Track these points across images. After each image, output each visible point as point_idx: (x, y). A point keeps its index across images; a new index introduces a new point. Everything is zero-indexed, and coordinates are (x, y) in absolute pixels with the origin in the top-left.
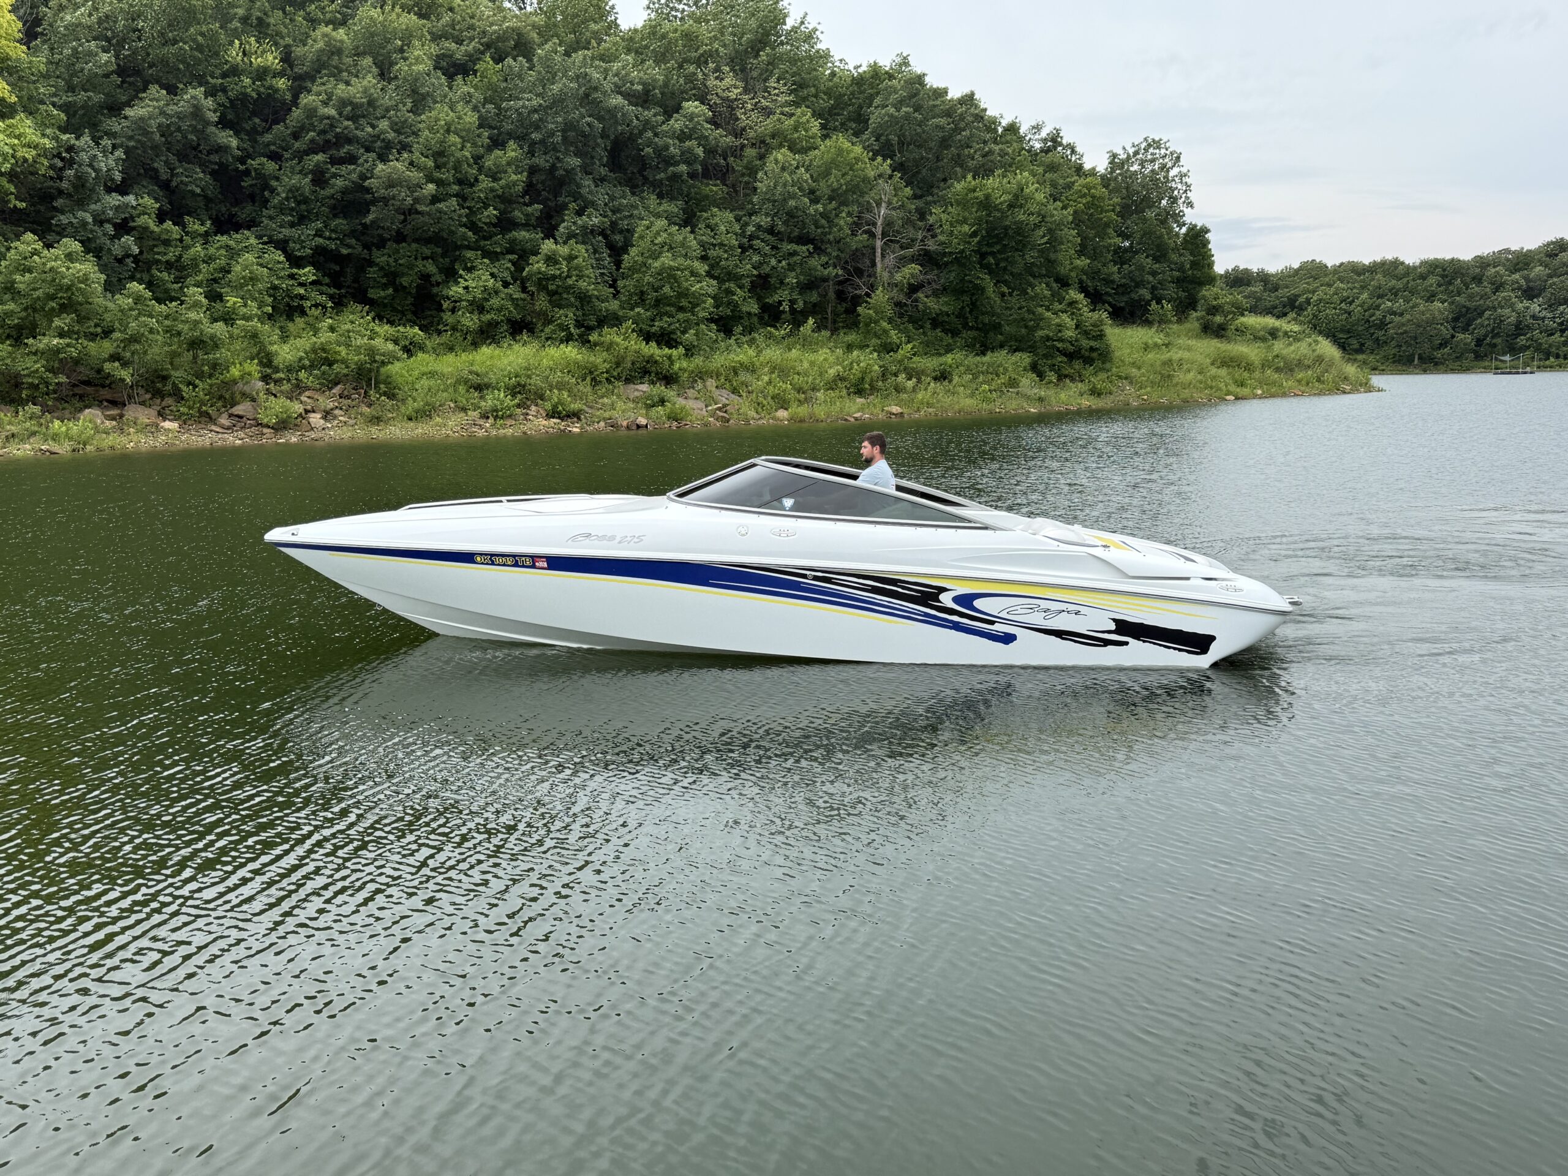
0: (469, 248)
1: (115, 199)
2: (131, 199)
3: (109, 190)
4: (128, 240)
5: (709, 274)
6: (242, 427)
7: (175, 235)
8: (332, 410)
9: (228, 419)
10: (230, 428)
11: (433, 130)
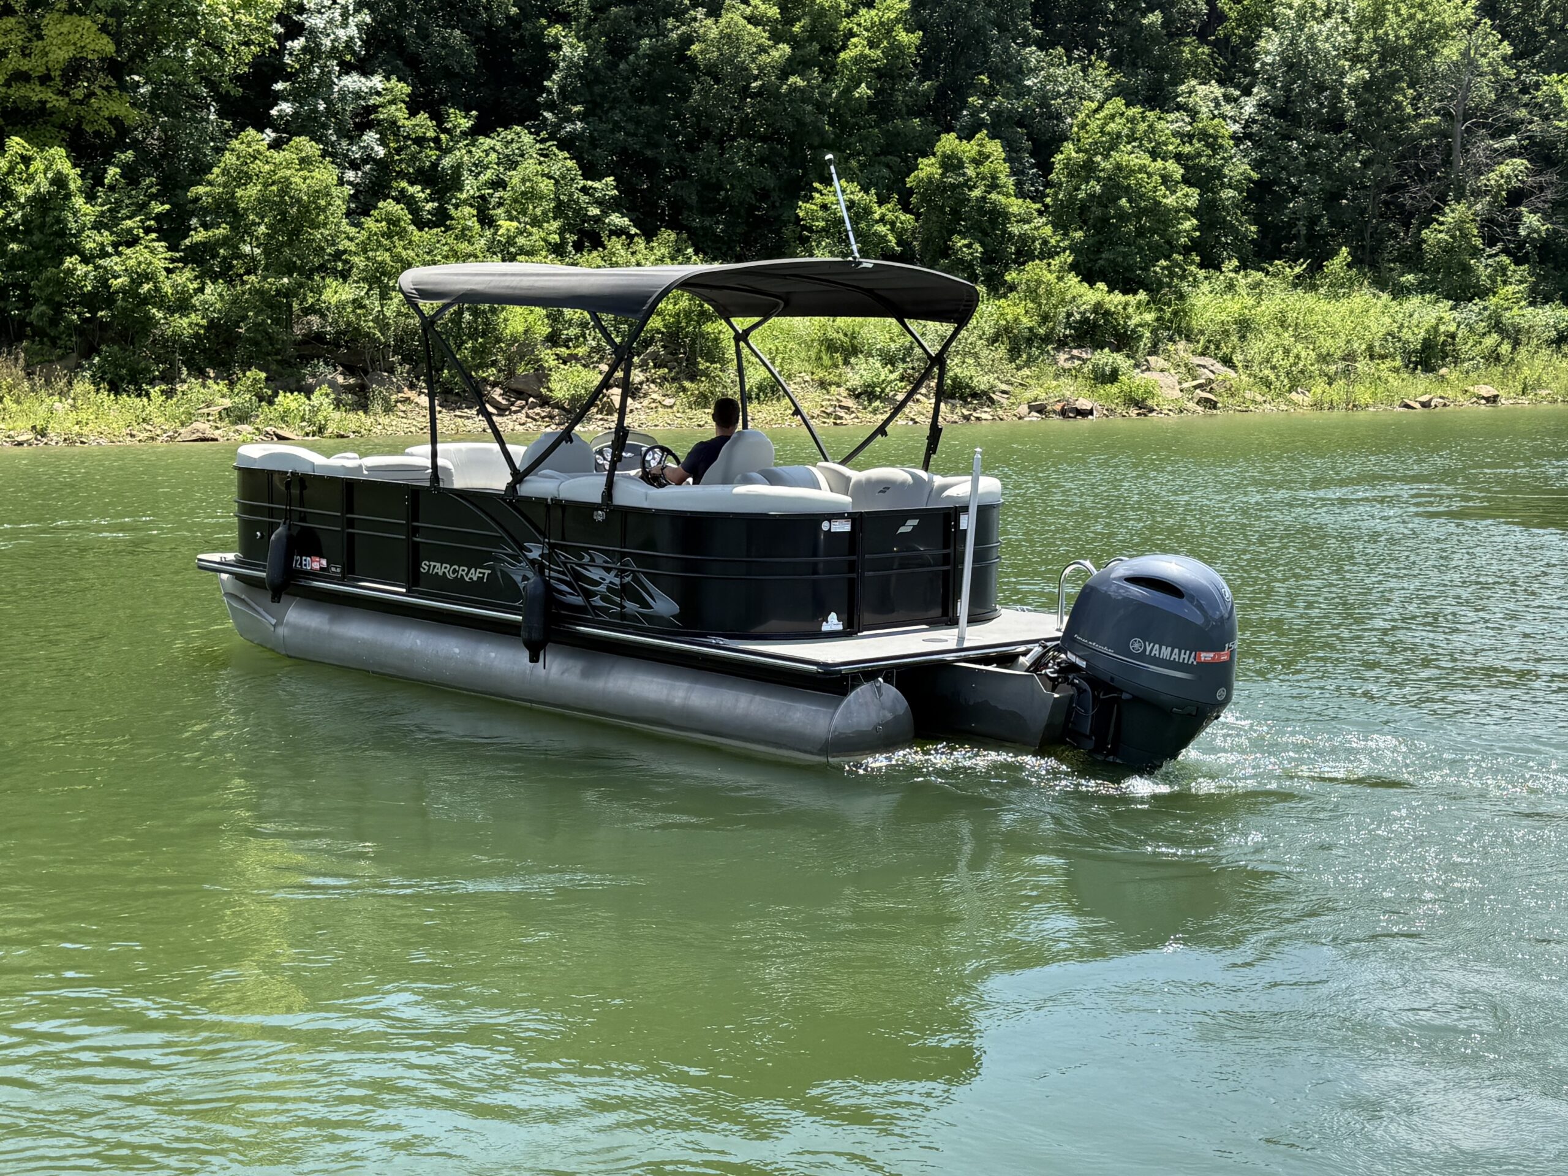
1: (353, 82)
2: (377, 81)
3: (346, 68)
4: (370, 137)
5: (1186, 181)
6: (523, 407)
7: (430, 131)
8: (642, 383)
9: (503, 395)
10: (507, 407)
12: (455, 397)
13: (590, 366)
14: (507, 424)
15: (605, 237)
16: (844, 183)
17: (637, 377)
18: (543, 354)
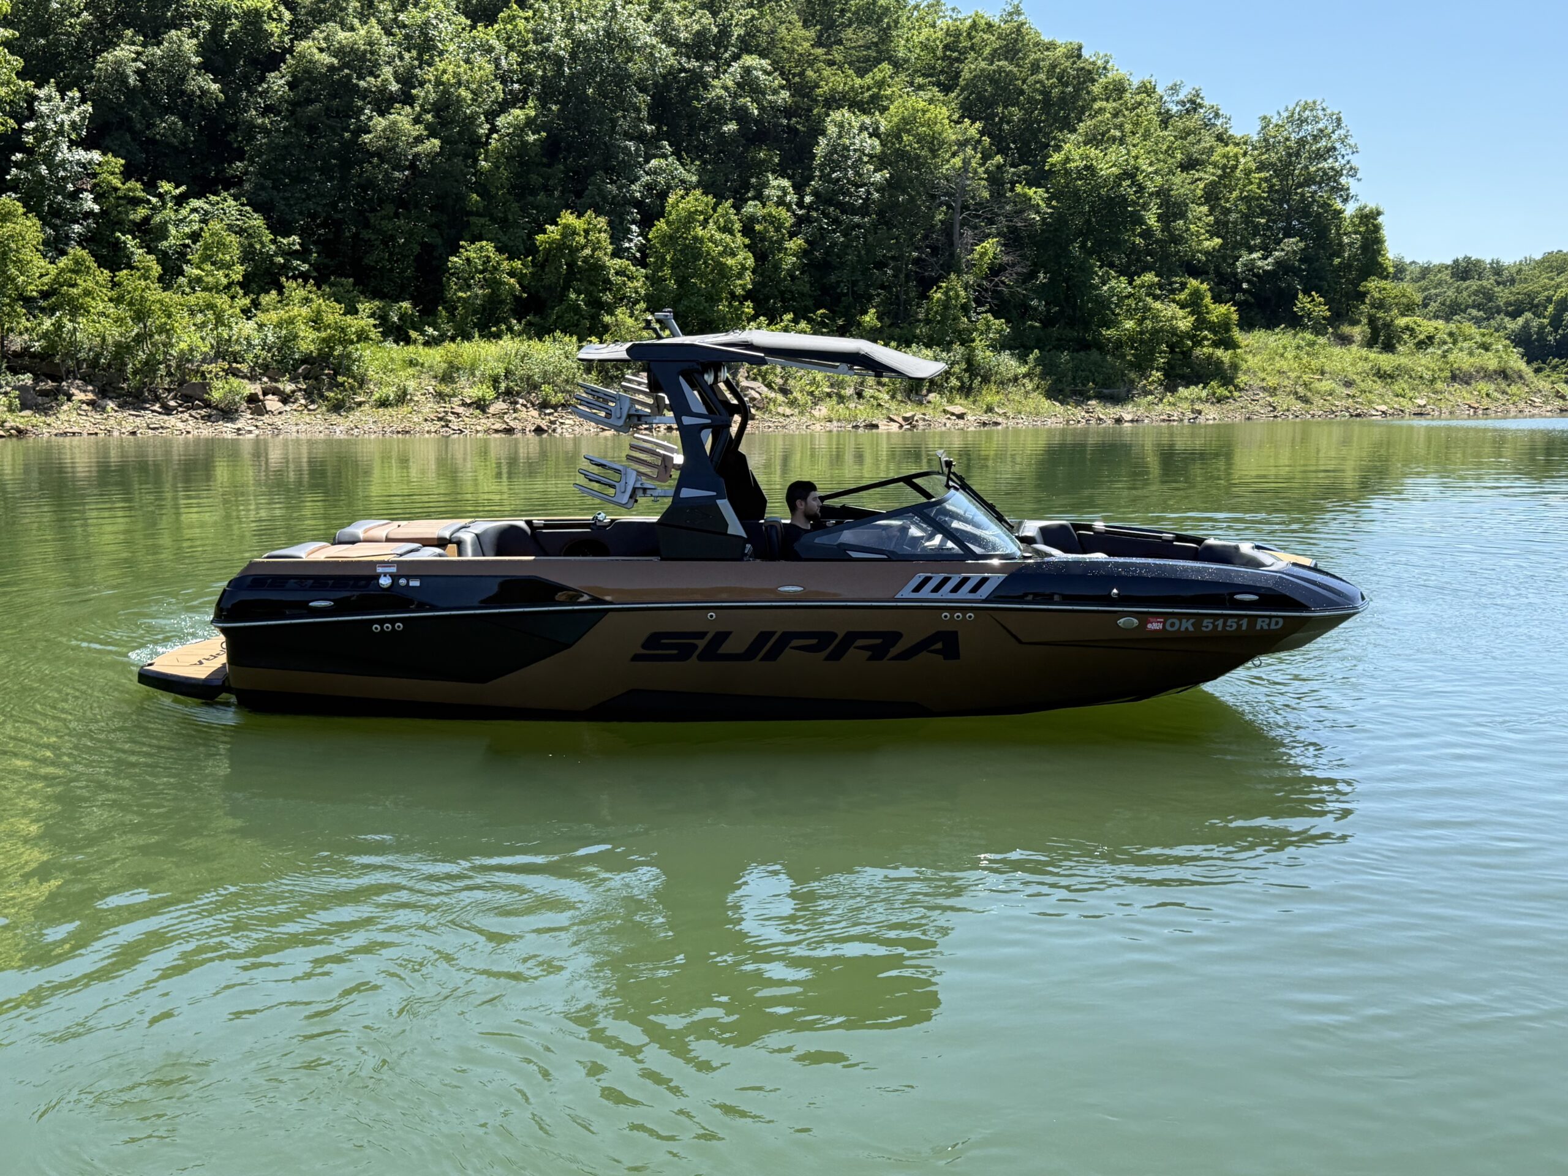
1: (81, 155)
2: (96, 155)
3: (72, 144)
4: (86, 197)
5: (747, 248)
6: (188, 408)
7: (141, 194)
8: (293, 392)
9: (175, 398)
10: (175, 408)
11: (438, 82)
12: (134, 400)
13: (252, 378)
14: (172, 421)
15: (284, 279)
16: (484, 243)
17: (289, 387)
18: (205, 367)
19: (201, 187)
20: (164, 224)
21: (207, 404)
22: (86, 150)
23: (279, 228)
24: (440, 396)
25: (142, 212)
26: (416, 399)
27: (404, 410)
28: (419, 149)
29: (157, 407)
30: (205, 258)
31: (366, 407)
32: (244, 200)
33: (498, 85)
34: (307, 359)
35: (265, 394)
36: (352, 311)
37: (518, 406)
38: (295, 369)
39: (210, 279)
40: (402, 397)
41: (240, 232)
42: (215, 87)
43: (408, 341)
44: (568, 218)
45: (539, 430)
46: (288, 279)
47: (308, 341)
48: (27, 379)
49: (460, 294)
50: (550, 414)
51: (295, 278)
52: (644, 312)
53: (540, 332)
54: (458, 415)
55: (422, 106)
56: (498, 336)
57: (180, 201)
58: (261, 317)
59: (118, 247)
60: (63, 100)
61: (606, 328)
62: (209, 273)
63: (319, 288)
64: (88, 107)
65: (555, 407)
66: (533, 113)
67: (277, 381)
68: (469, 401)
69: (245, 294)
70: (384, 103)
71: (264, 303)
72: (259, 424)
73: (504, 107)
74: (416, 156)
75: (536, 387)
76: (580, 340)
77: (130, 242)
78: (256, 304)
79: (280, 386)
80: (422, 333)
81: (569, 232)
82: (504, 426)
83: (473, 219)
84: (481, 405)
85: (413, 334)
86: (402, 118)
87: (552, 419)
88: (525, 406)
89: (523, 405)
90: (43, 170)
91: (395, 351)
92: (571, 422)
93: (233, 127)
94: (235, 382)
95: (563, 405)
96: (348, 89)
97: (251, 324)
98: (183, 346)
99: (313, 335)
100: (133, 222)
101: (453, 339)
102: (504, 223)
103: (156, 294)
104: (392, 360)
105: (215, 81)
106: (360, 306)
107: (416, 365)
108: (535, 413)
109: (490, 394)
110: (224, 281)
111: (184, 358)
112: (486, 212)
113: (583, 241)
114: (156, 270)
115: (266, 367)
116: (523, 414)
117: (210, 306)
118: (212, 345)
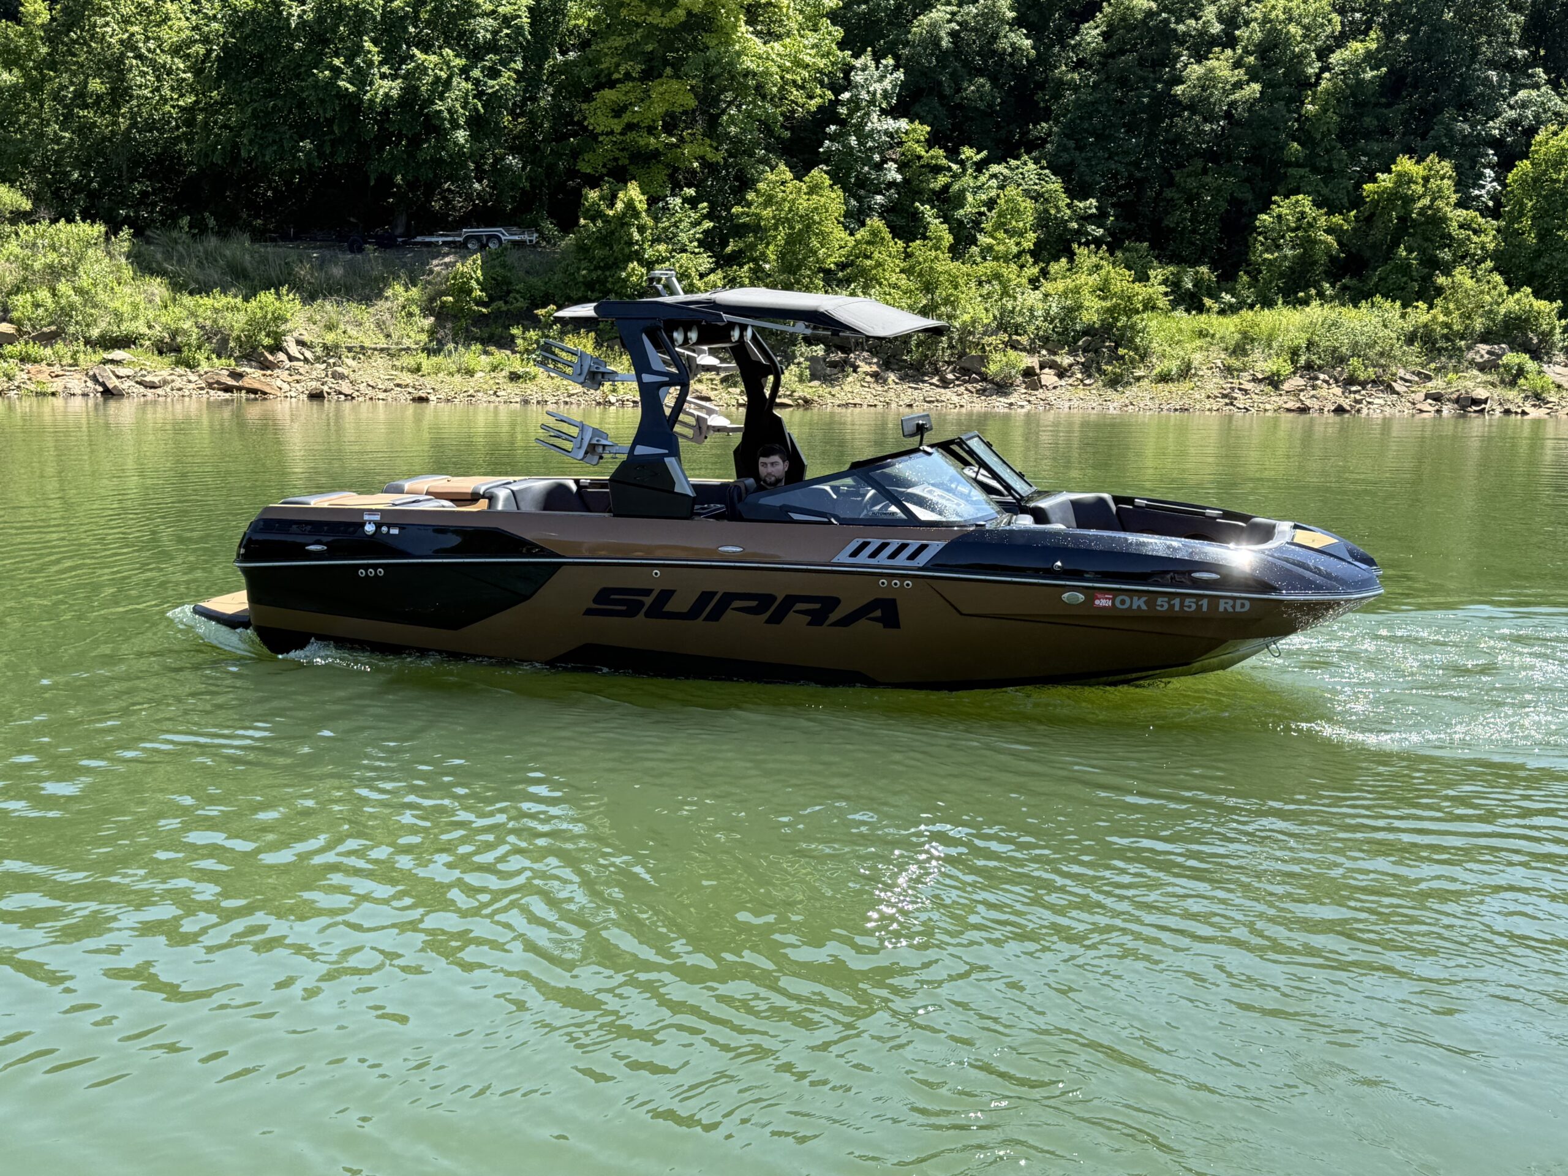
0: (1298, 165)
1: (890, 124)
2: (905, 124)
3: (886, 113)
4: (890, 167)
6: (965, 382)
7: (944, 162)
8: (1071, 366)
9: (953, 371)
10: (952, 381)
11: (1266, 20)
12: (914, 373)
13: (1031, 351)
14: (948, 394)
15: (1075, 246)
16: (1300, 197)
17: (1066, 360)
18: (986, 340)
19: (1003, 151)
20: (962, 192)
21: (984, 378)
22: (895, 118)
23: (1076, 191)
24: (1229, 370)
25: (942, 180)
26: (1200, 373)
27: (1186, 385)
28: (1237, 96)
29: (935, 380)
30: (1000, 225)
31: (1145, 383)
32: (1044, 163)
33: (1336, 18)
34: (1089, 331)
35: (1042, 367)
36: (1142, 277)
37: (1319, 382)
38: (1076, 340)
39: (1001, 248)
40: (1186, 372)
41: (1036, 197)
42: (1028, 43)
43: (1201, 309)
44: (1405, 164)
45: (1340, 410)
46: (1080, 244)
47: (1092, 312)
48: (819, 350)
49: (1267, 256)
50: (1355, 392)
51: (1087, 244)
52: (1491, 271)
53: (1356, 297)
54: (1246, 392)
55: (1245, 48)
56: (1306, 302)
57: (980, 167)
58: (1047, 286)
59: (916, 217)
60: (877, 68)
61: (1439, 291)
62: (1001, 242)
63: (1112, 254)
64: (900, 75)
65: (1363, 385)
66: (1374, 46)
67: (1055, 354)
68: (1260, 376)
69: (1035, 263)
70: (1202, 48)
71: (1052, 271)
72: (1032, 399)
73: (1340, 41)
74: (1233, 104)
75: (1342, 360)
76: (1404, 306)
77: (928, 211)
78: (1044, 273)
79: (1058, 359)
80: (1217, 298)
81: (1405, 179)
82: (1299, 405)
83: (1292, 171)
84: (1274, 381)
85: (1208, 302)
86: (1221, 64)
87: (1358, 397)
88: (1327, 382)
89: (1324, 381)
90: (853, 141)
91: (1184, 320)
92: (1382, 402)
93: (1041, 86)
94: (1012, 354)
95: (1374, 382)
96: (1166, 35)
97: (1038, 294)
98: (966, 317)
99: (1098, 304)
100: (933, 191)
101: (1251, 307)
102: (1329, 173)
103: (945, 265)
104: (1180, 330)
105: (1027, 37)
106: (1152, 273)
107: (1206, 336)
108: (1338, 391)
109: (1288, 368)
110: (1015, 250)
111: (966, 331)
112: (1310, 163)
113: (1420, 190)
114: (948, 239)
115: (1046, 340)
116: (1323, 392)
117: (997, 276)
118: (995, 317)
